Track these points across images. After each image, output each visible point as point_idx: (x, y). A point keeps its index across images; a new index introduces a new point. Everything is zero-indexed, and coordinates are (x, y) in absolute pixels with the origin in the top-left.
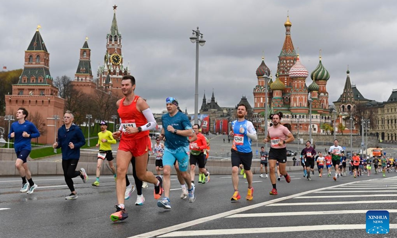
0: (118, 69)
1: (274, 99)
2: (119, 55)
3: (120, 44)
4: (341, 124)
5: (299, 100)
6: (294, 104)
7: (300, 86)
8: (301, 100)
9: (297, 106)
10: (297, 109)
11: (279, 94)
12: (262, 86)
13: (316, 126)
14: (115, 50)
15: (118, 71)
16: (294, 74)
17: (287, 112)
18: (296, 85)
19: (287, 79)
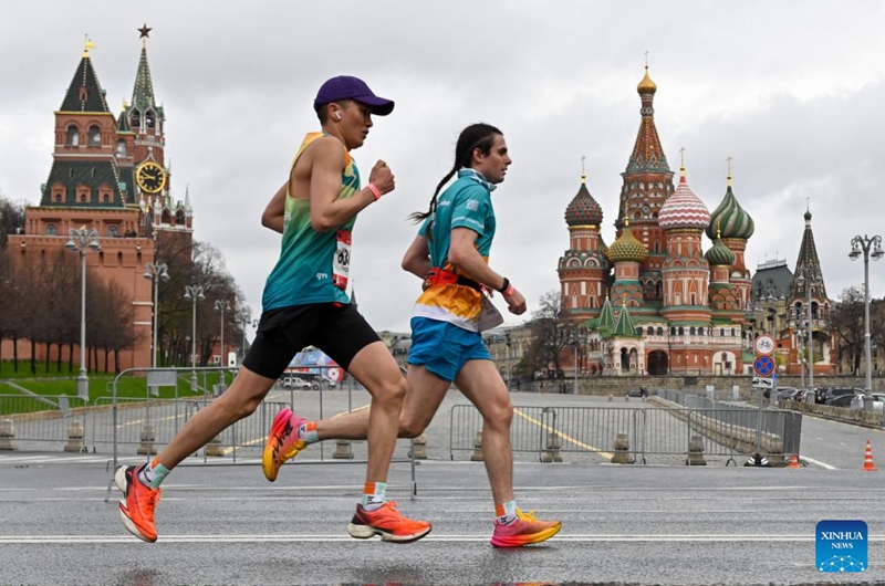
0: (158, 204)
1: (621, 285)
2: (158, 166)
3: (162, 134)
4: (795, 351)
5: (687, 287)
6: (673, 298)
7: (690, 251)
8: (693, 286)
9: (683, 304)
10: (684, 312)
11: (632, 272)
12: (584, 251)
13: (731, 357)
14: (148, 152)
15: (158, 211)
16: (675, 217)
17: (657, 319)
18: (680, 246)
19: (650, 232)
